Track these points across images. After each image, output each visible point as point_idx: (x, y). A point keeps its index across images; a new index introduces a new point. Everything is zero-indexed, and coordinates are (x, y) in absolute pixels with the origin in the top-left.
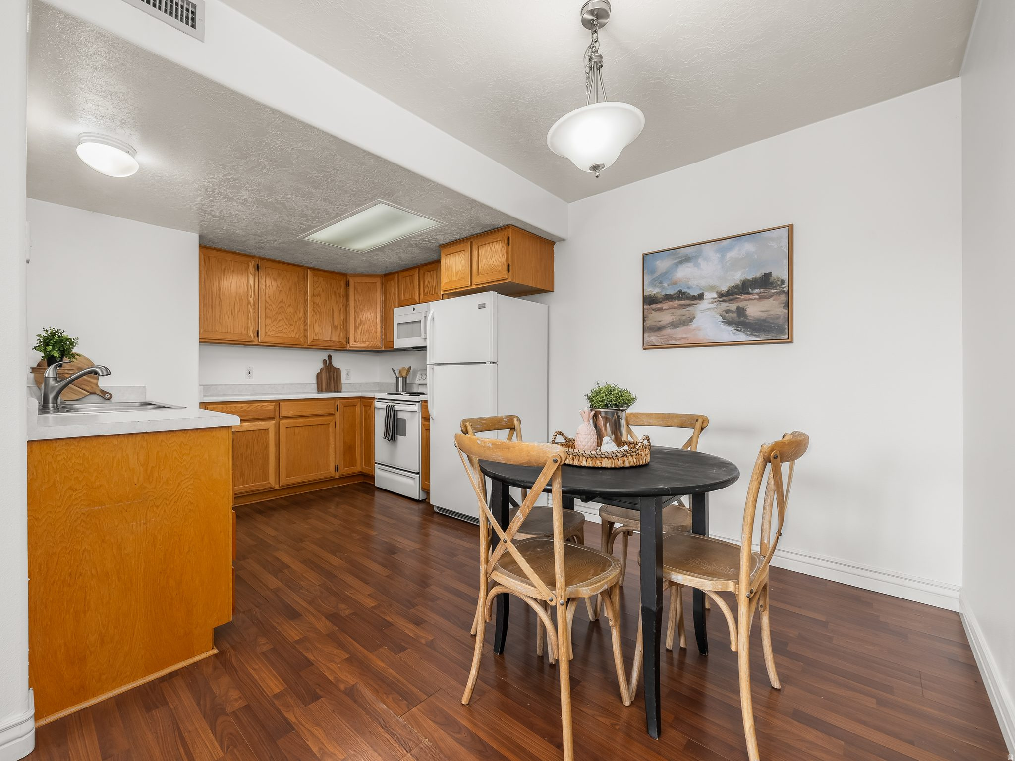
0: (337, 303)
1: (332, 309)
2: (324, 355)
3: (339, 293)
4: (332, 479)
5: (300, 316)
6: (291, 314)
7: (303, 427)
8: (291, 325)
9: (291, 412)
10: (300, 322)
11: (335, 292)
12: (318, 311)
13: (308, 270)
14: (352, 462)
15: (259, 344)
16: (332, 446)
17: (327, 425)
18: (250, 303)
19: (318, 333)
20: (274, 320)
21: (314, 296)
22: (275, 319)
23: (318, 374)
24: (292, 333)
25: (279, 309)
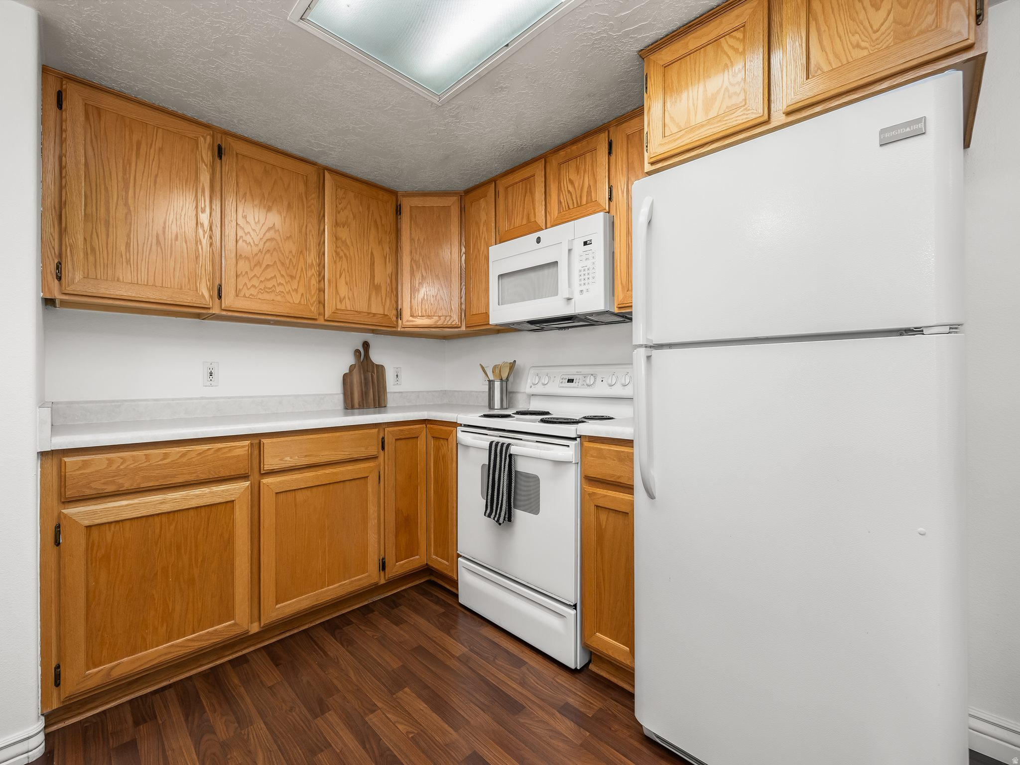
0: (380, 242)
1: (372, 253)
2: (356, 340)
3: (383, 226)
4: (375, 588)
5: (309, 261)
6: (291, 257)
7: (314, 489)
8: (292, 277)
9: (288, 459)
10: (309, 274)
11: (376, 222)
12: (345, 255)
13: (327, 174)
14: (411, 550)
15: (224, 313)
16: (372, 522)
17: (363, 481)
18: (202, 225)
19: (345, 297)
20: (255, 266)
21: (337, 224)
22: (259, 264)
23: (345, 376)
24: (293, 294)
25: (265, 243)
